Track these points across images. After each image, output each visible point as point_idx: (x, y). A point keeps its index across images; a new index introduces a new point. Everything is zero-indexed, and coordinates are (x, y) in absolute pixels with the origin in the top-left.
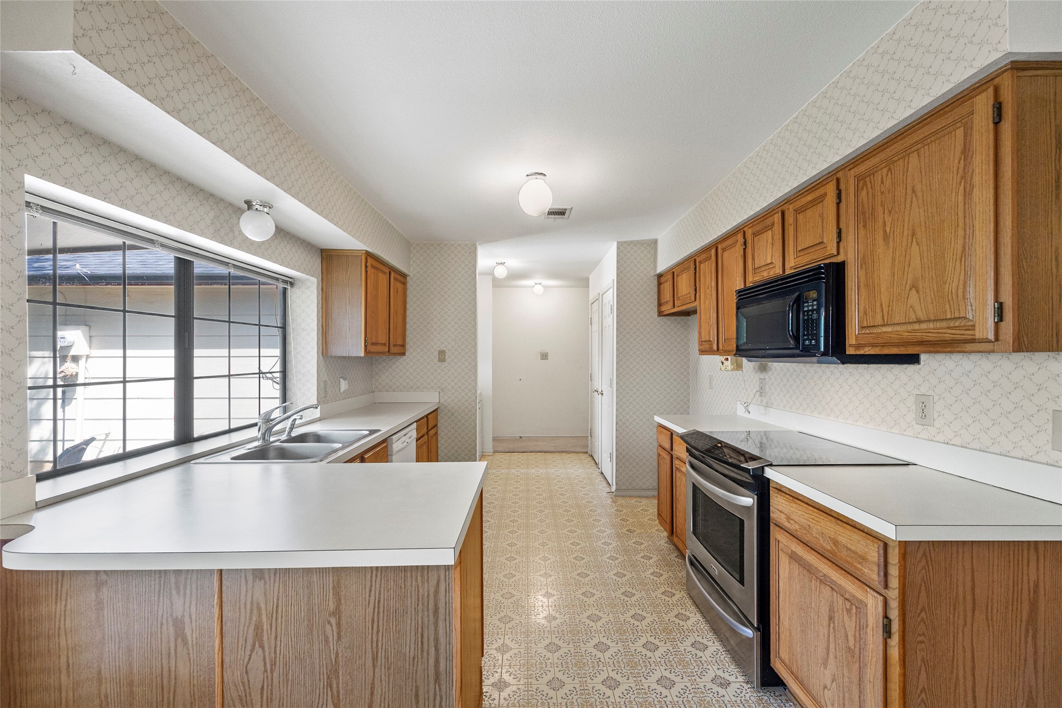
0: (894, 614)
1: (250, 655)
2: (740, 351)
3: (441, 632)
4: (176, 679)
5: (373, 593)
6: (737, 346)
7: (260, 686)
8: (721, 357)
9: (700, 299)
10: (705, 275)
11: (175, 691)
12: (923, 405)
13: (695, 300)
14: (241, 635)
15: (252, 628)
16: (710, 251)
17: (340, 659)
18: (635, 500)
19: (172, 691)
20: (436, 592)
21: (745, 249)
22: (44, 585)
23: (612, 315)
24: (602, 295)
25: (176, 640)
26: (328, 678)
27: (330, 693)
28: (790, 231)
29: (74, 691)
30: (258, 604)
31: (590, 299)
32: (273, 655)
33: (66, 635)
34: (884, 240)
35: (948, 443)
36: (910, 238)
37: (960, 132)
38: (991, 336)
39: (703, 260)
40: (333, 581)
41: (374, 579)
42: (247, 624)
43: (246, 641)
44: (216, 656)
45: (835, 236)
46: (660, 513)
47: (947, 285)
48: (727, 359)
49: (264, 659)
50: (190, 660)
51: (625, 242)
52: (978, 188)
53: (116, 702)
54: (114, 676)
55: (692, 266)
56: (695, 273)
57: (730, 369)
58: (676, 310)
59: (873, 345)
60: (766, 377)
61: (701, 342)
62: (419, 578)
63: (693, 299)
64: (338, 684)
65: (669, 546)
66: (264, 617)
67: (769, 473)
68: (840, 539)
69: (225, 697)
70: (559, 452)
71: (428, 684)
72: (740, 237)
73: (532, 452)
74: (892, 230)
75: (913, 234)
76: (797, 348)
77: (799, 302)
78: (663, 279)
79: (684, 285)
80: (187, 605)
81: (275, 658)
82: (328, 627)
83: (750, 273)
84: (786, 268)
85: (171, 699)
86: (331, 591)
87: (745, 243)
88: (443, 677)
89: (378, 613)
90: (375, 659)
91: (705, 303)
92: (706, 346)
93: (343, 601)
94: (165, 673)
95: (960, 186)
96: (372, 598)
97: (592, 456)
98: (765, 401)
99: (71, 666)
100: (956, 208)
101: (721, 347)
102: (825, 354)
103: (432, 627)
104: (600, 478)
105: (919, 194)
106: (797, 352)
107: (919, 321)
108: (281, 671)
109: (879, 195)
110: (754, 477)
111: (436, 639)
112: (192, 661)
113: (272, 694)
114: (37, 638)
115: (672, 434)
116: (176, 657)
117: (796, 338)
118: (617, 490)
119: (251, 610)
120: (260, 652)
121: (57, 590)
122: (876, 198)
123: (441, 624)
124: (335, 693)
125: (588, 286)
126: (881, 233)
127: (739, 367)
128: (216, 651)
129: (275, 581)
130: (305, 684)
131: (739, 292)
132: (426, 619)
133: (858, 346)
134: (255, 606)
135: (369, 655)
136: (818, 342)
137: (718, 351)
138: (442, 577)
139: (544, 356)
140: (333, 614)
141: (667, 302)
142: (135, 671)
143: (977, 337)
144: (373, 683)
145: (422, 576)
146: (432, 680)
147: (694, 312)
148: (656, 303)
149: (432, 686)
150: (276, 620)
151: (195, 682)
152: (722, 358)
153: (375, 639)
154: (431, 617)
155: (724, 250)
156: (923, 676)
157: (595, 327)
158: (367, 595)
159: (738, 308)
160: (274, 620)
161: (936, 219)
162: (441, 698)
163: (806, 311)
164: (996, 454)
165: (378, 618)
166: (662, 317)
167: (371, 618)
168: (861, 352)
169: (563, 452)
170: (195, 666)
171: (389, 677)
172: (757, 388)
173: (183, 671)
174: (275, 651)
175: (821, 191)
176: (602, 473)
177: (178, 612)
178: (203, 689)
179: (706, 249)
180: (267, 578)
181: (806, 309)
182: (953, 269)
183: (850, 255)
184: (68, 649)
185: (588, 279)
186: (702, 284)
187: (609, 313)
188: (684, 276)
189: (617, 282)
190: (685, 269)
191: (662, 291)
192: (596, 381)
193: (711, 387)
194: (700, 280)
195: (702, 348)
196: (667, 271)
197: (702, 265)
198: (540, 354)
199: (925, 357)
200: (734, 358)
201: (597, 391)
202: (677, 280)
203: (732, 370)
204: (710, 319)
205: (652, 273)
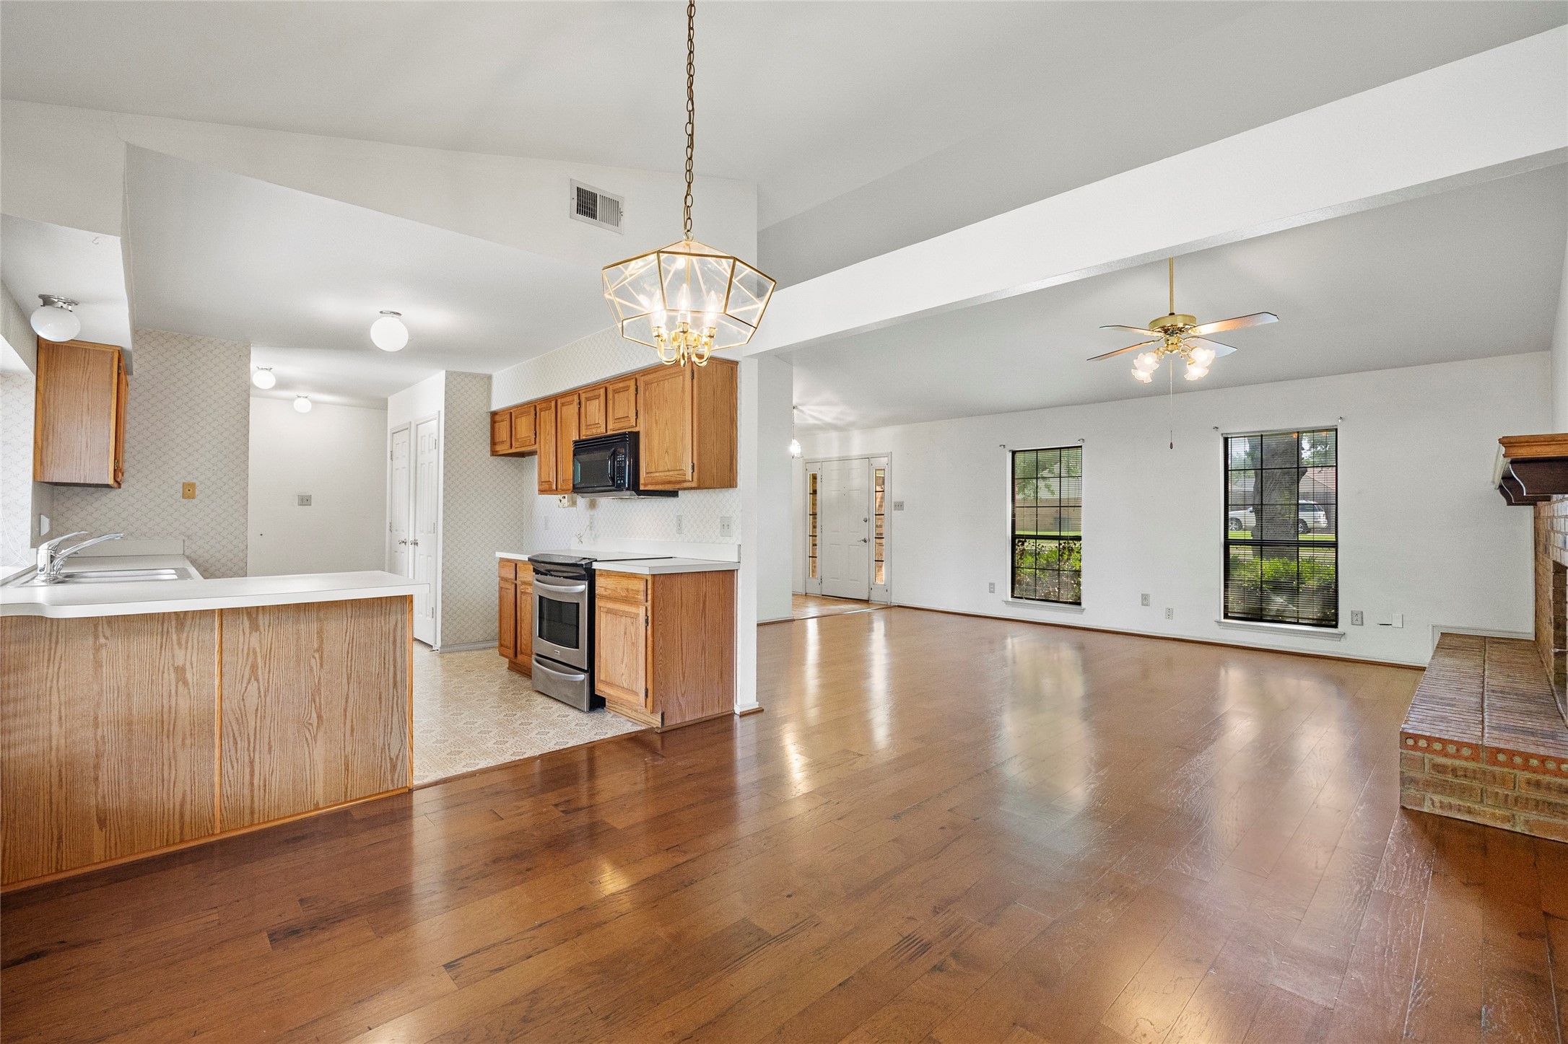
0: (649, 614)
1: (246, 687)
2: (577, 489)
3: (398, 654)
4: (176, 713)
5: (348, 633)
6: (574, 485)
7: (255, 708)
8: (558, 496)
9: (540, 442)
10: (545, 422)
11: (175, 722)
12: (680, 522)
13: (535, 443)
14: (238, 673)
15: (248, 667)
16: (551, 402)
17: (322, 681)
19: (172, 723)
20: (395, 630)
21: (579, 408)
22: (34, 653)
23: (436, 452)
24: (417, 425)
25: (177, 683)
26: (312, 695)
27: (313, 706)
28: (610, 403)
29: (66, 738)
30: (254, 649)
31: (390, 426)
32: (266, 684)
33: (59, 692)
34: (657, 424)
36: (665, 425)
37: (681, 377)
38: (691, 480)
39: (544, 408)
40: (317, 628)
41: (349, 624)
42: (244, 665)
43: (243, 677)
44: (216, 691)
45: (635, 414)
46: (503, 643)
47: (676, 450)
48: (564, 497)
49: (259, 688)
50: (190, 697)
52: (686, 408)
53: (114, 740)
54: (112, 719)
55: (533, 412)
56: (535, 419)
57: (566, 506)
58: (511, 451)
59: (652, 484)
60: (596, 513)
61: (541, 483)
62: (383, 622)
63: (533, 442)
64: (320, 699)
66: (259, 658)
67: (595, 566)
68: (630, 587)
69: (223, 721)
71: (388, 690)
72: (575, 398)
74: (659, 418)
75: (667, 423)
76: (613, 485)
77: (614, 454)
78: (497, 418)
79: (524, 427)
80: (189, 656)
81: (268, 687)
82: (313, 660)
83: (584, 428)
84: (608, 429)
85: (171, 729)
86: (316, 635)
87: (580, 403)
88: (399, 684)
89: (352, 647)
90: (349, 678)
91: (544, 447)
92: (546, 486)
93: (325, 641)
94: (166, 709)
96: (348, 637)
98: (594, 533)
99: (63, 718)
101: (559, 487)
102: (628, 489)
103: (392, 652)
105: (668, 403)
106: (614, 488)
107: (669, 471)
108: (273, 695)
109: (656, 398)
110: (586, 569)
111: (395, 660)
112: (192, 698)
113: (265, 713)
114: (24, 699)
115: (516, 564)
116: (177, 696)
117: (613, 479)
118: (442, 646)
119: (248, 654)
120: (255, 684)
121: (50, 655)
122: (653, 398)
123: (398, 650)
124: (318, 705)
125: (386, 409)
126: (655, 417)
127: (574, 503)
128: (216, 687)
129: (268, 631)
130: (293, 702)
131: (575, 442)
132: (387, 648)
133: (645, 485)
134: (251, 650)
135: (345, 676)
136: (624, 481)
137: (556, 491)
138: (399, 619)
140: (317, 650)
141: (503, 442)
142: (135, 712)
143: (687, 479)
144: (348, 695)
145: (385, 620)
146: (391, 687)
147: (532, 453)
148: (488, 440)
149: (391, 691)
150: (270, 659)
151: (195, 712)
152: (560, 497)
153: (349, 665)
154: (391, 646)
155: (563, 404)
156: (661, 642)
157: (402, 463)
158: (344, 635)
159: (574, 455)
160: (268, 659)
161: (673, 417)
162: (398, 698)
163: (618, 461)
165: (352, 650)
166: (496, 457)
167: (346, 650)
168: (647, 488)
170: (195, 701)
171: (360, 689)
172: (588, 523)
173: (184, 705)
174: (268, 682)
175: (627, 383)
177: (179, 662)
178: (202, 718)
179: (546, 400)
180: (262, 630)
181: (618, 459)
182: (678, 443)
183: (641, 428)
184: (60, 704)
185: (385, 402)
186: (542, 430)
187: (431, 448)
188: (524, 419)
189: (446, 415)
190: (525, 412)
191: (497, 430)
192: (403, 531)
193: (546, 528)
194: (540, 425)
195: (542, 487)
196: (504, 411)
197: (542, 413)
198: (297, 498)
199: (680, 492)
200: (570, 495)
201: (405, 543)
202: (515, 421)
203: (568, 506)
204: (549, 461)
205: (485, 409)
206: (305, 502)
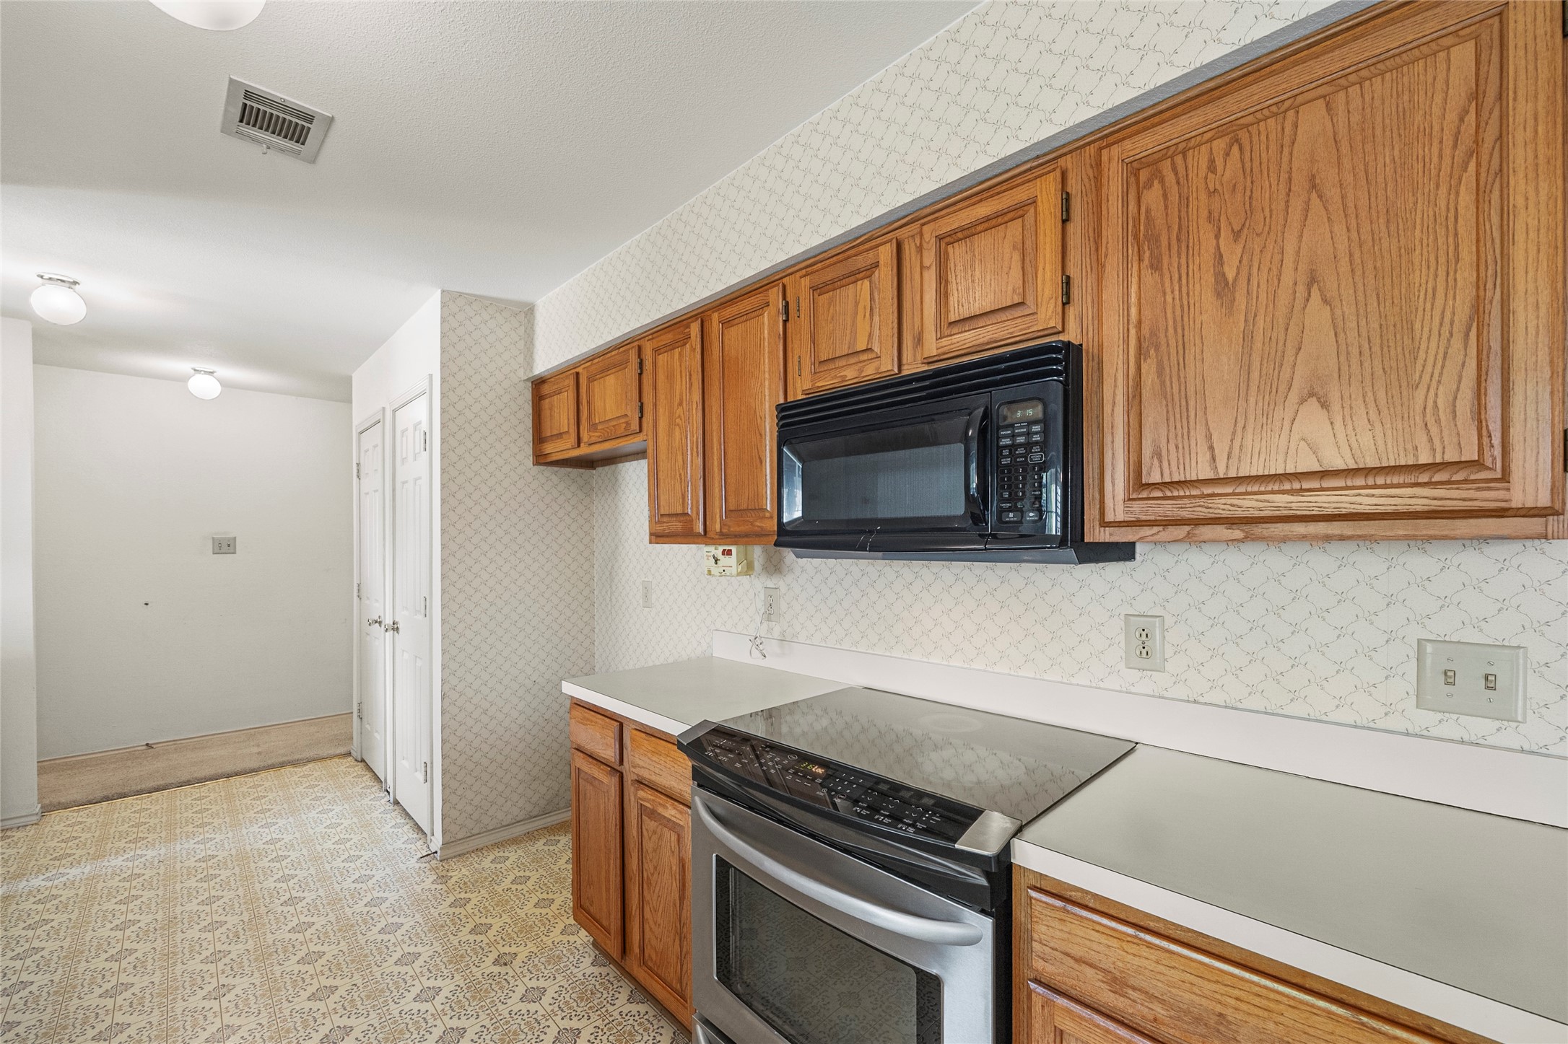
2: (787, 536)
6: (779, 524)
8: (711, 549)
9: (654, 428)
10: (670, 378)
12: (1144, 634)
13: (641, 431)
16: (688, 326)
18: (491, 857)
21: (787, 322)
23: (425, 455)
24: (395, 411)
31: (355, 423)
34: (1219, 295)
35: (1195, 702)
36: (1301, 289)
39: (666, 346)
45: (1058, 290)
46: (586, 903)
47: (1420, 393)
48: (728, 553)
51: (461, 294)
52: (1521, 175)
55: (633, 361)
56: (642, 375)
57: (734, 572)
58: (584, 451)
59: (1172, 524)
60: (782, 584)
61: (656, 517)
63: (635, 426)
65: (604, 970)
70: (273, 767)
72: (775, 295)
73: (188, 783)
74: (1244, 273)
75: (1312, 280)
77: (983, 427)
78: (546, 389)
79: (611, 397)
84: (904, 361)
87: (789, 308)
91: (670, 434)
92: (676, 525)
95: (1465, 170)
97: (363, 761)
100: (1452, 219)
101: (716, 528)
104: (395, 818)
105: (1333, 193)
109: (1203, 196)
115: (621, 725)
118: (445, 844)
122: (1193, 204)
125: (348, 400)
126: (1209, 278)
127: (751, 567)
131: (783, 410)
133: (1126, 526)
137: (705, 537)
139: (225, 546)
141: (560, 435)
143: (1514, 505)
147: (630, 455)
148: (529, 436)
152: (716, 550)
155: (728, 323)
157: (372, 482)
159: (782, 439)
161: (1385, 244)
163: (1006, 447)
164: (1258, 712)
166: (542, 468)
169: (283, 765)
172: (760, 605)
175: (1020, 195)
176: (396, 803)
179: (672, 324)
181: (1007, 441)
182: (1440, 356)
185: (348, 381)
186: (661, 396)
187: (417, 451)
188: (611, 380)
189: (443, 381)
190: (615, 366)
191: (546, 413)
192: (377, 601)
193: (647, 602)
194: (655, 388)
195: (659, 528)
196: (560, 373)
197: (662, 359)
198: (210, 542)
199: (1138, 548)
200: (742, 548)
201: (380, 623)
202: (588, 387)
203: (738, 574)
204: (685, 468)
205: (522, 375)
206: (225, 548)
